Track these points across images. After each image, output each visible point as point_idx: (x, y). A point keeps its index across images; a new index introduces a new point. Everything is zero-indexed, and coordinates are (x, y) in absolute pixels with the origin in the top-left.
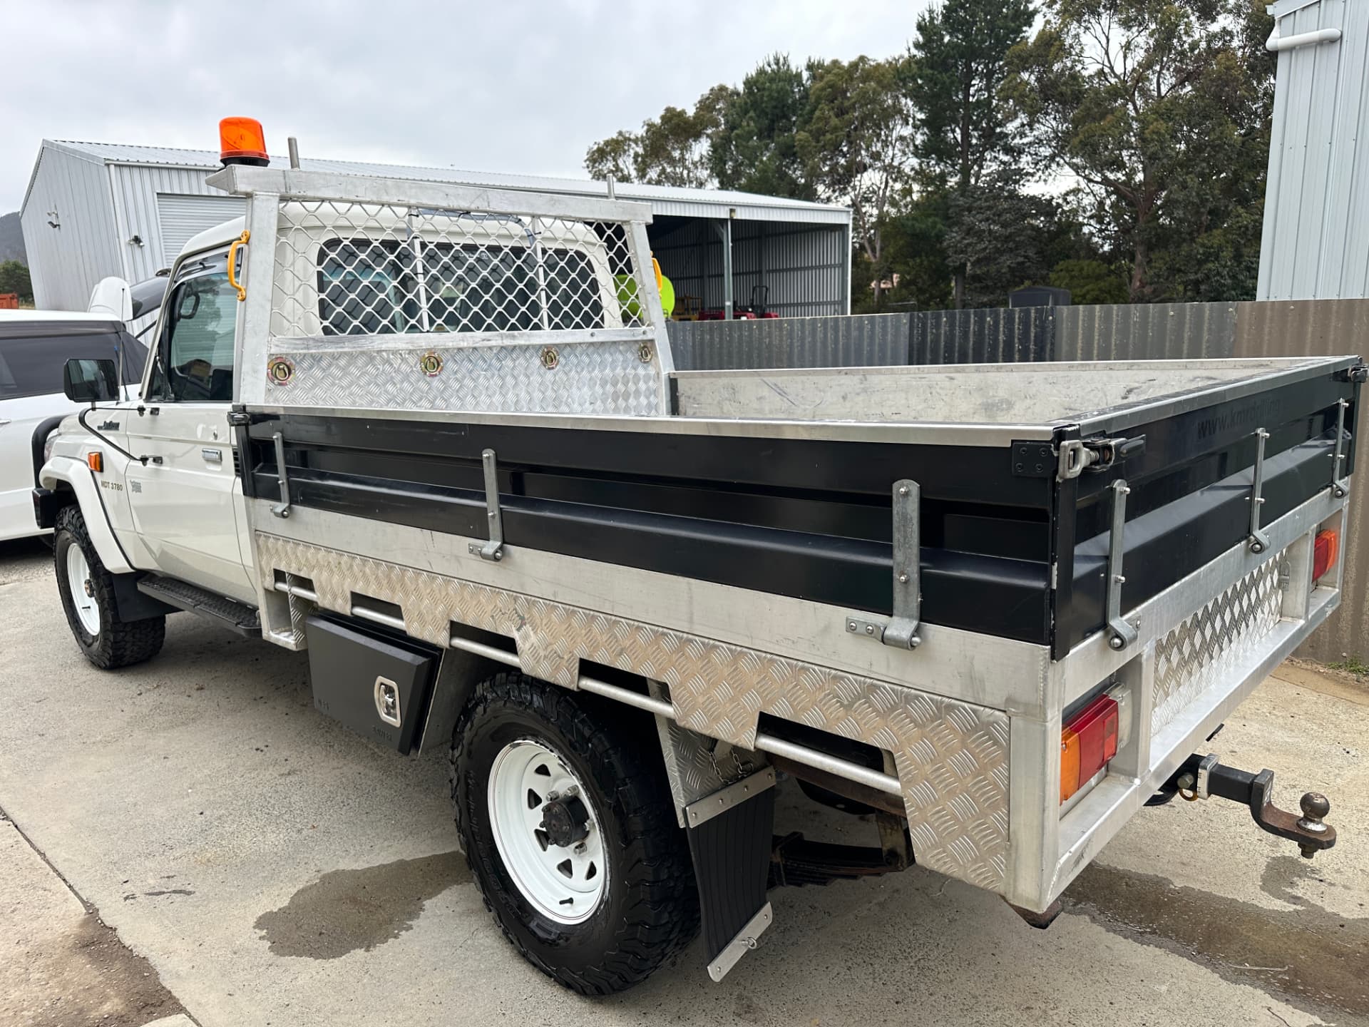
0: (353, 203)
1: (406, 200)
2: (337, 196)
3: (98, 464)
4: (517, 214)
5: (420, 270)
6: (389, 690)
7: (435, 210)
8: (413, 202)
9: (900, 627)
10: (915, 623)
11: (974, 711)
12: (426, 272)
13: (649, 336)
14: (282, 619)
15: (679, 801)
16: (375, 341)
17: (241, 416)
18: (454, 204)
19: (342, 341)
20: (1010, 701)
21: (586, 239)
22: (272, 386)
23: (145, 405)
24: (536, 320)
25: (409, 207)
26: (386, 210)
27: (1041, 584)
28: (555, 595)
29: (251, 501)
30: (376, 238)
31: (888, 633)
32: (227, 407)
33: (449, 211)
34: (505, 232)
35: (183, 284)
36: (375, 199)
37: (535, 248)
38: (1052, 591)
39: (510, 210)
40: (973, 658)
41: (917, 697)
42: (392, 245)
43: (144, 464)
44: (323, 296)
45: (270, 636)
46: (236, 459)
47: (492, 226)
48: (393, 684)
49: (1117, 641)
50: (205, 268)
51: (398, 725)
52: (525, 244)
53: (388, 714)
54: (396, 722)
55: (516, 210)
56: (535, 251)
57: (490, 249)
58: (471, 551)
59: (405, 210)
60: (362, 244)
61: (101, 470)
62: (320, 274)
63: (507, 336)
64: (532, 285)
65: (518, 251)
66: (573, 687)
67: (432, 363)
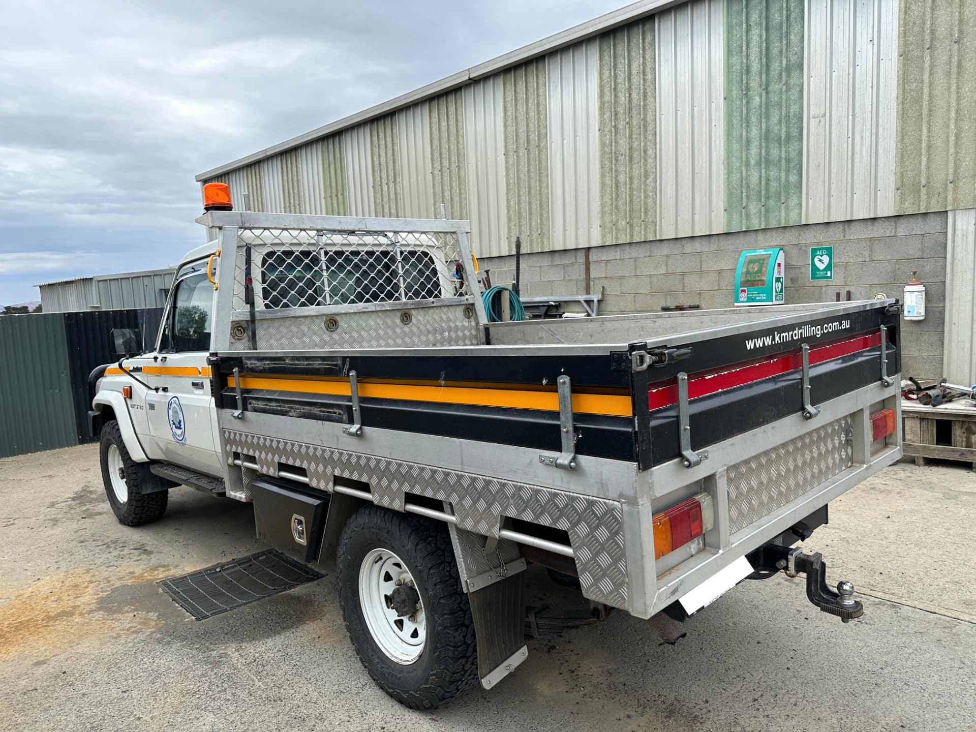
0: (283, 229)
1: (315, 227)
2: (273, 226)
3: (128, 393)
4: (384, 232)
5: (324, 267)
6: (300, 522)
7: (334, 231)
8: (319, 227)
9: (564, 458)
10: (572, 455)
11: (605, 503)
12: (328, 268)
13: (471, 301)
14: (238, 484)
15: (464, 576)
16: (297, 311)
17: (215, 359)
18: (345, 227)
19: (276, 312)
20: (621, 495)
21: (429, 244)
22: (233, 340)
23: (158, 356)
24: (397, 295)
25: (318, 230)
26: (303, 233)
27: (630, 430)
28: (391, 454)
29: (220, 410)
30: (297, 250)
31: (558, 461)
32: (207, 354)
33: (341, 232)
34: (376, 242)
35: (182, 281)
36: (296, 227)
37: (396, 251)
38: (636, 432)
39: (379, 229)
40: (601, 472)
41: (577, 498)
42: (306, 254)
43: (157, 392)
44: (265, 285)
45: (231, 495)
46: (211, 386)
47: (369, 239)
48: (302, 518)
49: (686, 463)
50: (195, 271)
51: (305, 544)
52: (390, 249)
53: (300, 538)
54: (303, 541)
55: (383, 229)
56: (396, 253)
57: (368, 253)
58: (344, 432)
59: (315, 232)
60: (288, 254)
61: (131, 398)
62: (263, 273)
63: (379, 305)
64: (394, 273)
65: (385, 254)
66: (402, 510)
67: (332, 323)
